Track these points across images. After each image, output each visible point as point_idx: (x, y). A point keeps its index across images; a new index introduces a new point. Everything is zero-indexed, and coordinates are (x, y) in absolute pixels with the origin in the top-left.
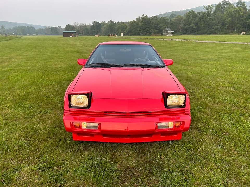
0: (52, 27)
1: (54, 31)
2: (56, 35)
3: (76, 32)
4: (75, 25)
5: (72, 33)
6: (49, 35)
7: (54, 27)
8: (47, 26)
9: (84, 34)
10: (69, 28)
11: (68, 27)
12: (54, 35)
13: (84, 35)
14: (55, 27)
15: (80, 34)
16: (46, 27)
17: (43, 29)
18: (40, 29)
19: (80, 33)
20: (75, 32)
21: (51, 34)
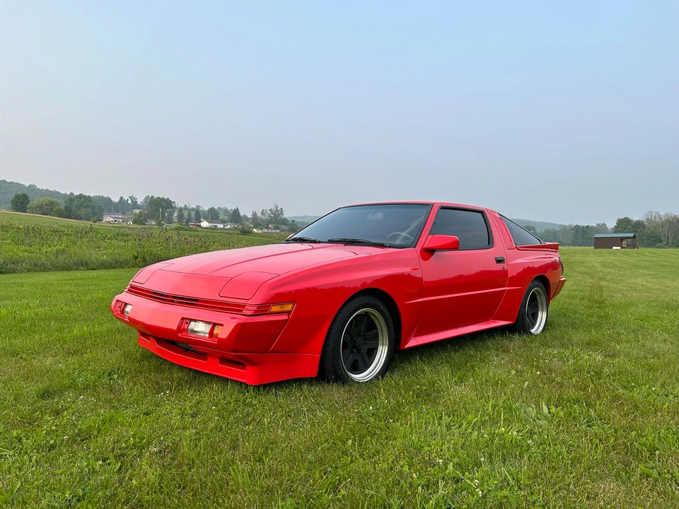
0: (577, 227)
1: (583, 236)
2: (585, 246)
3: (634, 237)
4: (648, 219)
5: (622, 239)
6: (566, 245)
7: (583, 227)
8: (567, 224)
9: (673, 243)
10: (626, 228)
11: (624, 224)
12: (580, 245)
13: (671, 247)
14: (588, 227)
15: (658, 244)
16: (565, 227)
17: (555, 232)
18: (549, 231)
19: (661, 242)
20: (632, 235)
21: (573, 244)
